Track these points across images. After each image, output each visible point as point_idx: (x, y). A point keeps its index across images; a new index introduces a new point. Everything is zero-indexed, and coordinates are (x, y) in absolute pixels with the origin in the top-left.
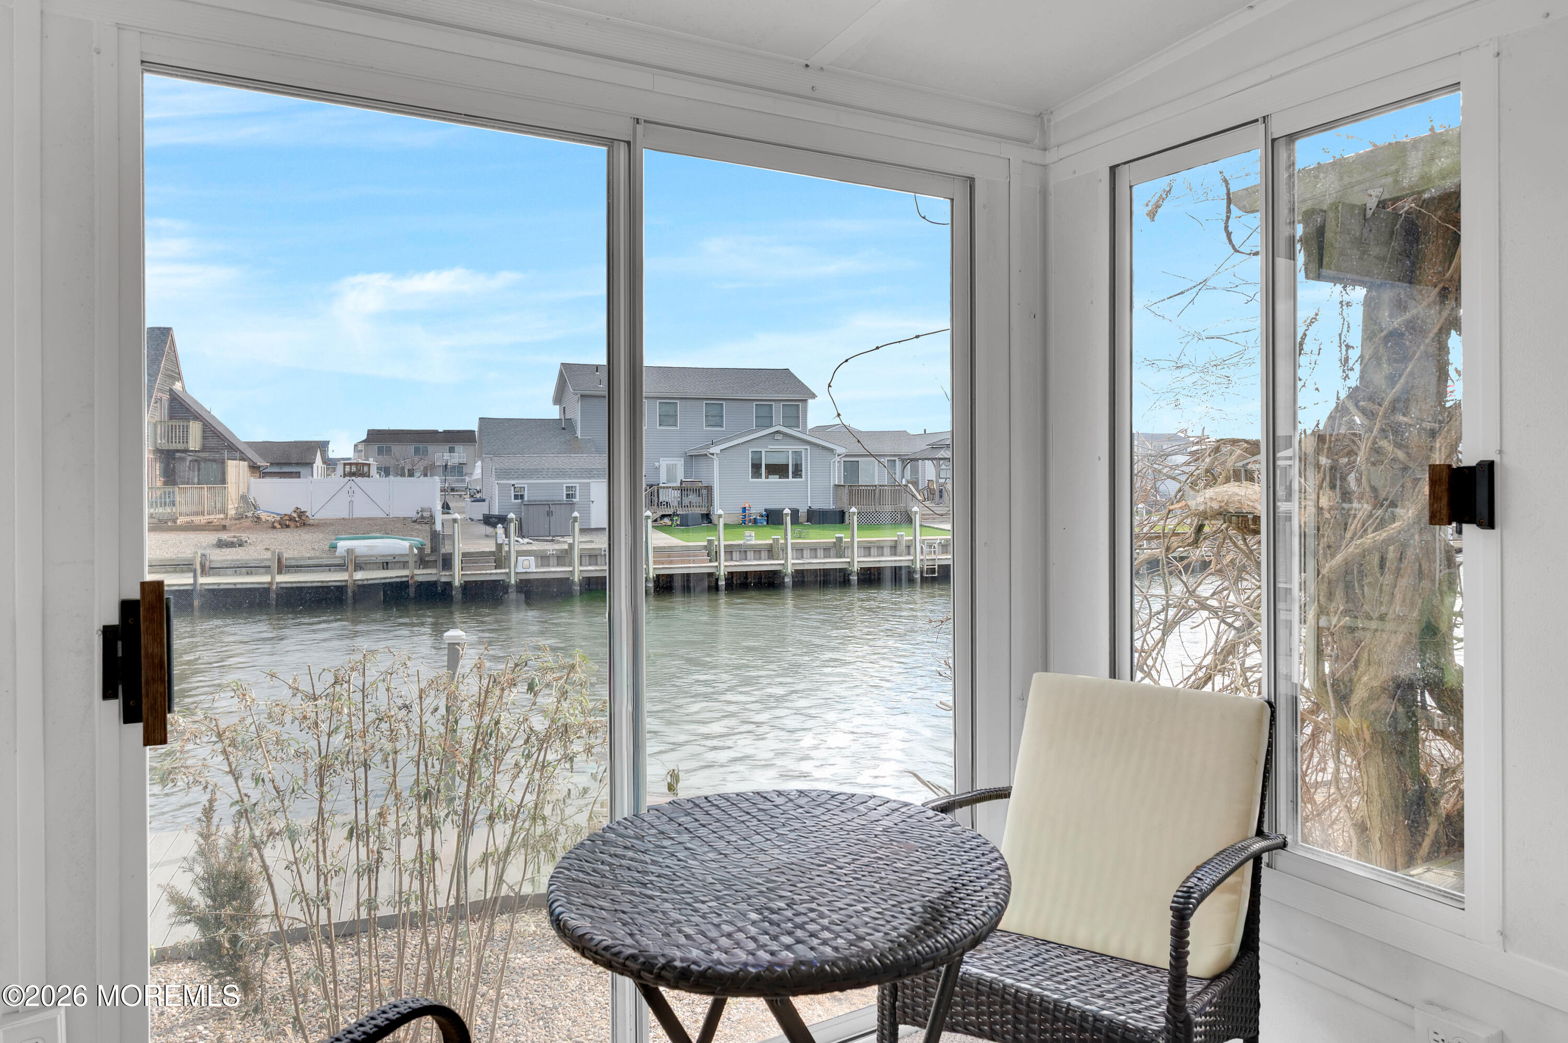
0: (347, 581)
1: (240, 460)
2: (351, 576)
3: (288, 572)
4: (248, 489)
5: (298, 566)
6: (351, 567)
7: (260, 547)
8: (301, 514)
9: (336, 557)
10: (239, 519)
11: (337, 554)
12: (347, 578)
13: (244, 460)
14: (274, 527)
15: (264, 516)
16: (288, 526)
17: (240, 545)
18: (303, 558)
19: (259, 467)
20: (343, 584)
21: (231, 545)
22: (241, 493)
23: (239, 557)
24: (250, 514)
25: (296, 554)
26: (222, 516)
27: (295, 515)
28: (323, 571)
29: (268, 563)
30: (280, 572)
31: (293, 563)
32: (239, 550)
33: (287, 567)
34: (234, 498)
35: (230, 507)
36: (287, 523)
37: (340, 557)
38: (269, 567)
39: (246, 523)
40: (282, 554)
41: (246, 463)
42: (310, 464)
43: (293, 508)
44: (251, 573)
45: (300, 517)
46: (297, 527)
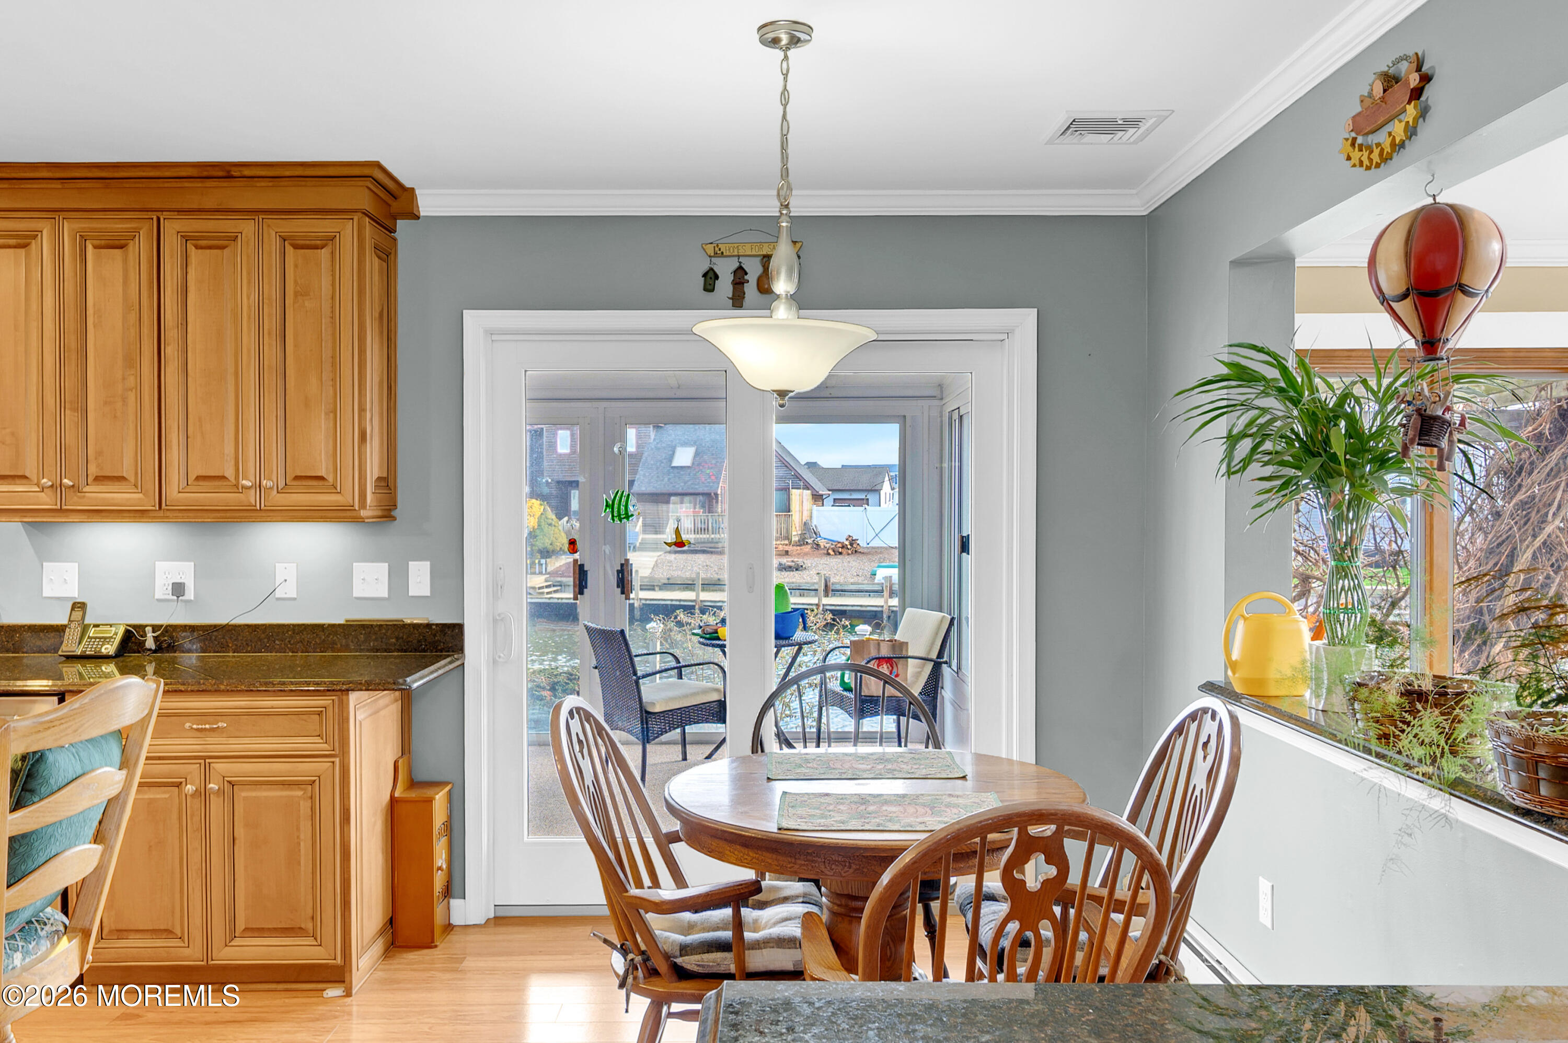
0: (882, 607)
1: (804, 489)
2: (886, 602)
3: (834, 595)
4: (811, 517)
5: (842, 591)
6: (886, 594)
7: (813, 572)
8: (853, 542)
9: (874, 584)
10: (800, 545)
11: (876, 581)
12: (882, 604)
13: (808, 489)
14: (829, 554)
15: (822, 543)
16: (840, 553)
17: (797, 570)
18: (846, 584)
19: (822, 495)
20: (880, 609)
21: (789, 568)
22: (804, 520)
23: (794, 580)
24: (810, 541)
25: (842, 580)
26: (787, 542)
27: (847, 543)
28: (865, 596)
29: (816, 587)
30: (826, 595)
31: (839, 587)
32: (796, 573)
33: (832, 591)
34: (797, 525)
35: (794, 533)
36: (840, 550)
37: (878, 584)
38: (816, 590)
39: (807, 549)
40: (830, 578)
41: (809, 492)
42: (876, 491)
43: (846, 536)
44: (804, 595)
45: (851, 544)
46: (849, 554)
